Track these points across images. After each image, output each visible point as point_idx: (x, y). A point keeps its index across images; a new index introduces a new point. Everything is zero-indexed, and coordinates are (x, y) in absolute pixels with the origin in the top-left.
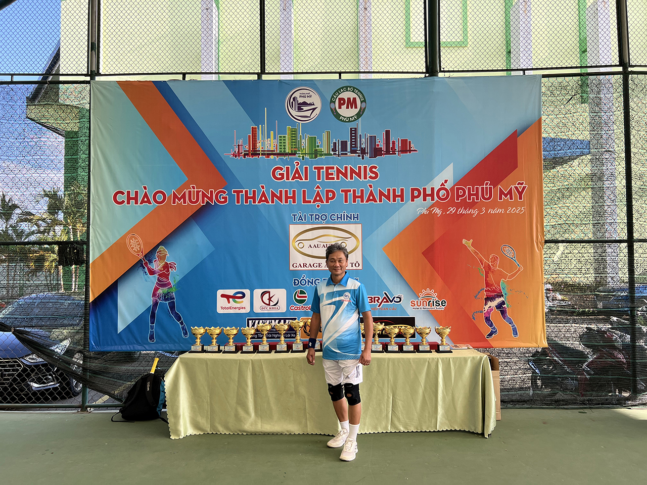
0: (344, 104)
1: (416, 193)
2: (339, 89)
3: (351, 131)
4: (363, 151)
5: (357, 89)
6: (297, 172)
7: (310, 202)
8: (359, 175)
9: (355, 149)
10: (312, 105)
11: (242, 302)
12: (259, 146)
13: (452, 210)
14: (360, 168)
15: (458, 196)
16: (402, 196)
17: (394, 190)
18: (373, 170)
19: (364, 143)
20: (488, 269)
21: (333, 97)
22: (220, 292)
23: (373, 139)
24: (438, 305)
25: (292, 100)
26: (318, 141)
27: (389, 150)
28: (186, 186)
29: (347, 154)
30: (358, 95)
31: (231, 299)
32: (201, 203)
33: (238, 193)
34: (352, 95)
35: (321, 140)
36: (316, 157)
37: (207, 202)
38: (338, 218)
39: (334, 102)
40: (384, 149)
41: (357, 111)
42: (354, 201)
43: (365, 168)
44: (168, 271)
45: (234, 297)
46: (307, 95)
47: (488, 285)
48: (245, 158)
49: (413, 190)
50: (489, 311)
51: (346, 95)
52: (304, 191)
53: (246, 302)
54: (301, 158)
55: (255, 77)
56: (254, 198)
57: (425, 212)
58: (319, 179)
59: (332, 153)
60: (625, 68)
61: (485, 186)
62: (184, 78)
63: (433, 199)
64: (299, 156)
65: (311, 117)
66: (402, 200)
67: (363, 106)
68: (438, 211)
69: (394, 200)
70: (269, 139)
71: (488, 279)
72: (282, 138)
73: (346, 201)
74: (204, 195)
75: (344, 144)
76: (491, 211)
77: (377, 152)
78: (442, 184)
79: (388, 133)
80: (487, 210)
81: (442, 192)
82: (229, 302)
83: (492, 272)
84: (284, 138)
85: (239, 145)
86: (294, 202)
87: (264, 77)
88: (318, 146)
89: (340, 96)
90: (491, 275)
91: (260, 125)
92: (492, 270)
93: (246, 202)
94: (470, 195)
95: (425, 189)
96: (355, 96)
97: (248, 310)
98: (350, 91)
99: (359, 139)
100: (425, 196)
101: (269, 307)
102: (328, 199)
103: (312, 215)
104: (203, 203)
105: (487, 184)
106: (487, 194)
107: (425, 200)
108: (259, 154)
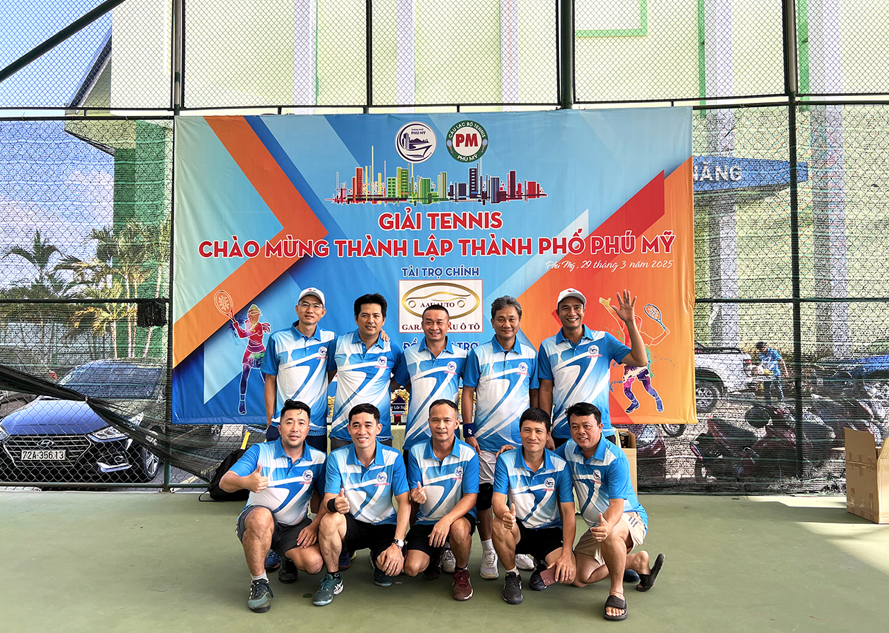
0: (462, 141)
1: (545, 244)
2: (457, 124)
3: (471, 172)
4: (484, 196)
5: (478, 124)
6: (408, 219)
7: (423, 254)
8: (479, 223)
9: (475, 193)
10: (425, 142)
12: (365, 191)
13: (587, 263)
14: (480, 214)
15: (594, 248)
16: (529, 248)
17: (520, 241)
18: (496, 217)
19: (485, 186)
21: (449, 133)
23: (496, 181)
25: (402, 137)
26: (432, 184)
27: (514, 194)
28: (281, 235)
29: (465, 199)
32: (298, 255)
33: (340, 243)
34: (471, 131)
35: (436, 183)
36: (430, 202)
37: (306, 255)
38: (455, 272)
39: (451, 139)
40: (508, 192)
41: (478, 148)
42: (474, 253)
43: (487, 215)
44: (261, 333)
46: (419, 131)
48: (349, 203)
49: (541, 241)
50: (629, 381)
51: (464, 131)
52: (416, 242)
54: (413, 203)
55: (361, 111)
56: (358, 249)
57: (556, 266)
58: (433, 227)
59: (449, 197)
60: (792, 98)
61: (625, 236)
62: (280, 112)
63: (564, 252)
64: (411, 202)
65: (425, 157)
66: (529, 253)
67: (485, 144)
68: (571, 265)
69: (520, 253)
70: (376, 182)
72: (392, 181)
73: (464, 254)
74: (302, 247)
75: (462, 187)
76: (633, 265)
77: (500, 197)
78: (576, 234)
79: (513, 174)
80: (628, 264)
81: (575, 244)
84: (394, 181)
85: (342, 189)
86: (405, 254)
87: (371, 111)
88: (432, 190)
89: (458, 132)
91: (366, 167)
93: (350, 254)
94: (608, 246)
95: (555, 240)
96: (476, 132)
98: (469, 126)
99: (479, 182)
100: (556, 247)
102: (443, 251)
103: (425, 270)
104: (301, 255)
105: (628, 234)
106: (628, 245)
107: (555, 252)
108: (365, 200)
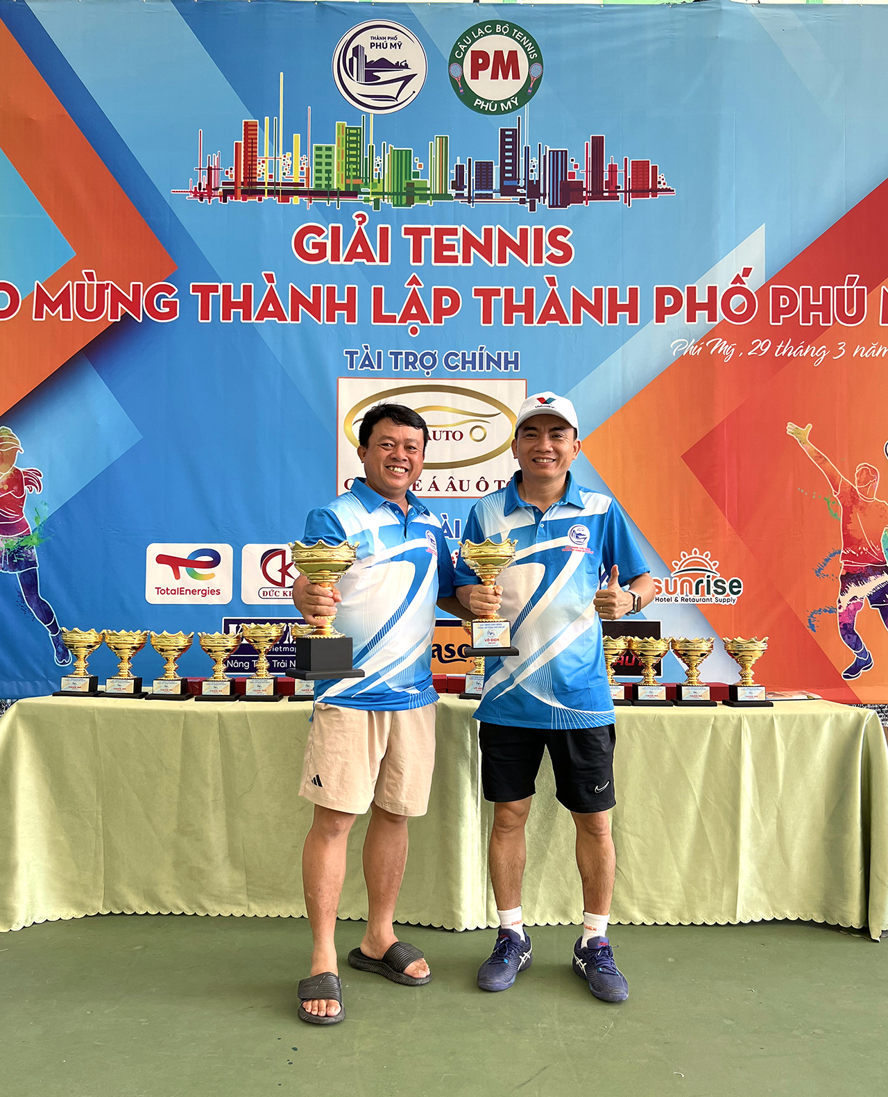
0: (485, 66)
1: (669, 301)
2: (475, 29)
3: (503, 136)
4: (534, 190)
5: (520, 29)
6: (360, 239)
7: (393, 319)
8: (521, 251)
9: (513, 183)
10: (402, 67)
11: (213, 575)
12: (263, 172)
13: (762, 346)
14: (524, 233)
15: (778, 312)
16: (632, 308)
17: (613, 293)
18: (560, 238)
19: (534, 168)
20: (851, 501)
21: (456, 47)
22: (154, 550)
23: (559, 159)
24: (720, 590)
25: (350, 54)
26: (416, 160)
27: (601, 189)
28: (69, 271)
29: (490, 196)
30: (521, 44)
31: (182, 569)
32: (108, 317)
33: (205, 291)
34: (504, 44)
35: (424, 158)
36: (410, 202)
37: (125, 315)
38: (464, 362)
39: (461, 62)
40: (587, 183)
41: (519, 85)
42: (509, 320)
43: (538, 233)
44: (21, 491)
45: (190, 563)
46: (389, 42)
47: (849, 541)
48: (225, 201)
49: (661, 293)
50: (852, 608)
51: (490, 44)
52: (378, 292)
53: (221, 578)
54: (371, 204)
56: (246, 306)
57: (691, 348)
58: (417, 258)
59: (453, 192)
61: (845, 287)
63: (712, 317)
64: (367, 200)
65: (400, 99)
66: (633, 319)
67: (535, 74)
68: (724, 348)
69: (612, 319)
70: (289, 155)
71: (849, 527)
72: (324, 153)
73: (487, 319)
74: (117, 297)
75: (484, 170)
76: (861, 352)
77: (568, 193)
78: (738, 279)
79: (598, 144)
80: (850, 350)
81: (737, 300)
82: (177, 576)
83: (862, 508)
84: (329, 153)
85: (210, 169)
86: (351, 318)
88: (416, 175)
89: (475, 47)
90: (857, 516)
91: (267, 119)
92: (861, 504)
93: (227, 317)
94: (807, 308)
95: (692, 291)
96: (515, 46)
97: (226, 597)
98: (501, 33)
99: (522, 159)
100: (693, 308)
101: (281, 590)
102: (439, 313)
103: (396, 355)
104: (114, 315)
105: (851, 281)
106: (850, 307)
107: (691, 318)
108: (262, 192)
